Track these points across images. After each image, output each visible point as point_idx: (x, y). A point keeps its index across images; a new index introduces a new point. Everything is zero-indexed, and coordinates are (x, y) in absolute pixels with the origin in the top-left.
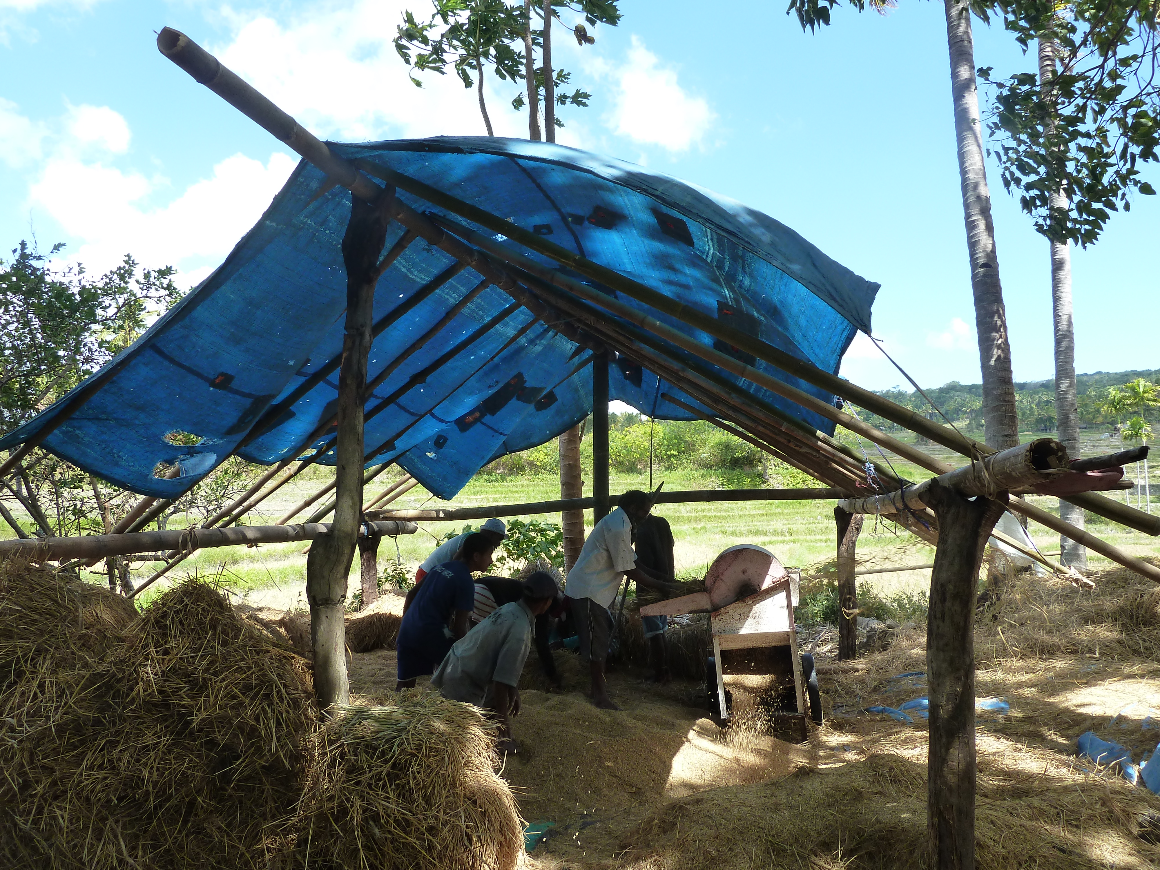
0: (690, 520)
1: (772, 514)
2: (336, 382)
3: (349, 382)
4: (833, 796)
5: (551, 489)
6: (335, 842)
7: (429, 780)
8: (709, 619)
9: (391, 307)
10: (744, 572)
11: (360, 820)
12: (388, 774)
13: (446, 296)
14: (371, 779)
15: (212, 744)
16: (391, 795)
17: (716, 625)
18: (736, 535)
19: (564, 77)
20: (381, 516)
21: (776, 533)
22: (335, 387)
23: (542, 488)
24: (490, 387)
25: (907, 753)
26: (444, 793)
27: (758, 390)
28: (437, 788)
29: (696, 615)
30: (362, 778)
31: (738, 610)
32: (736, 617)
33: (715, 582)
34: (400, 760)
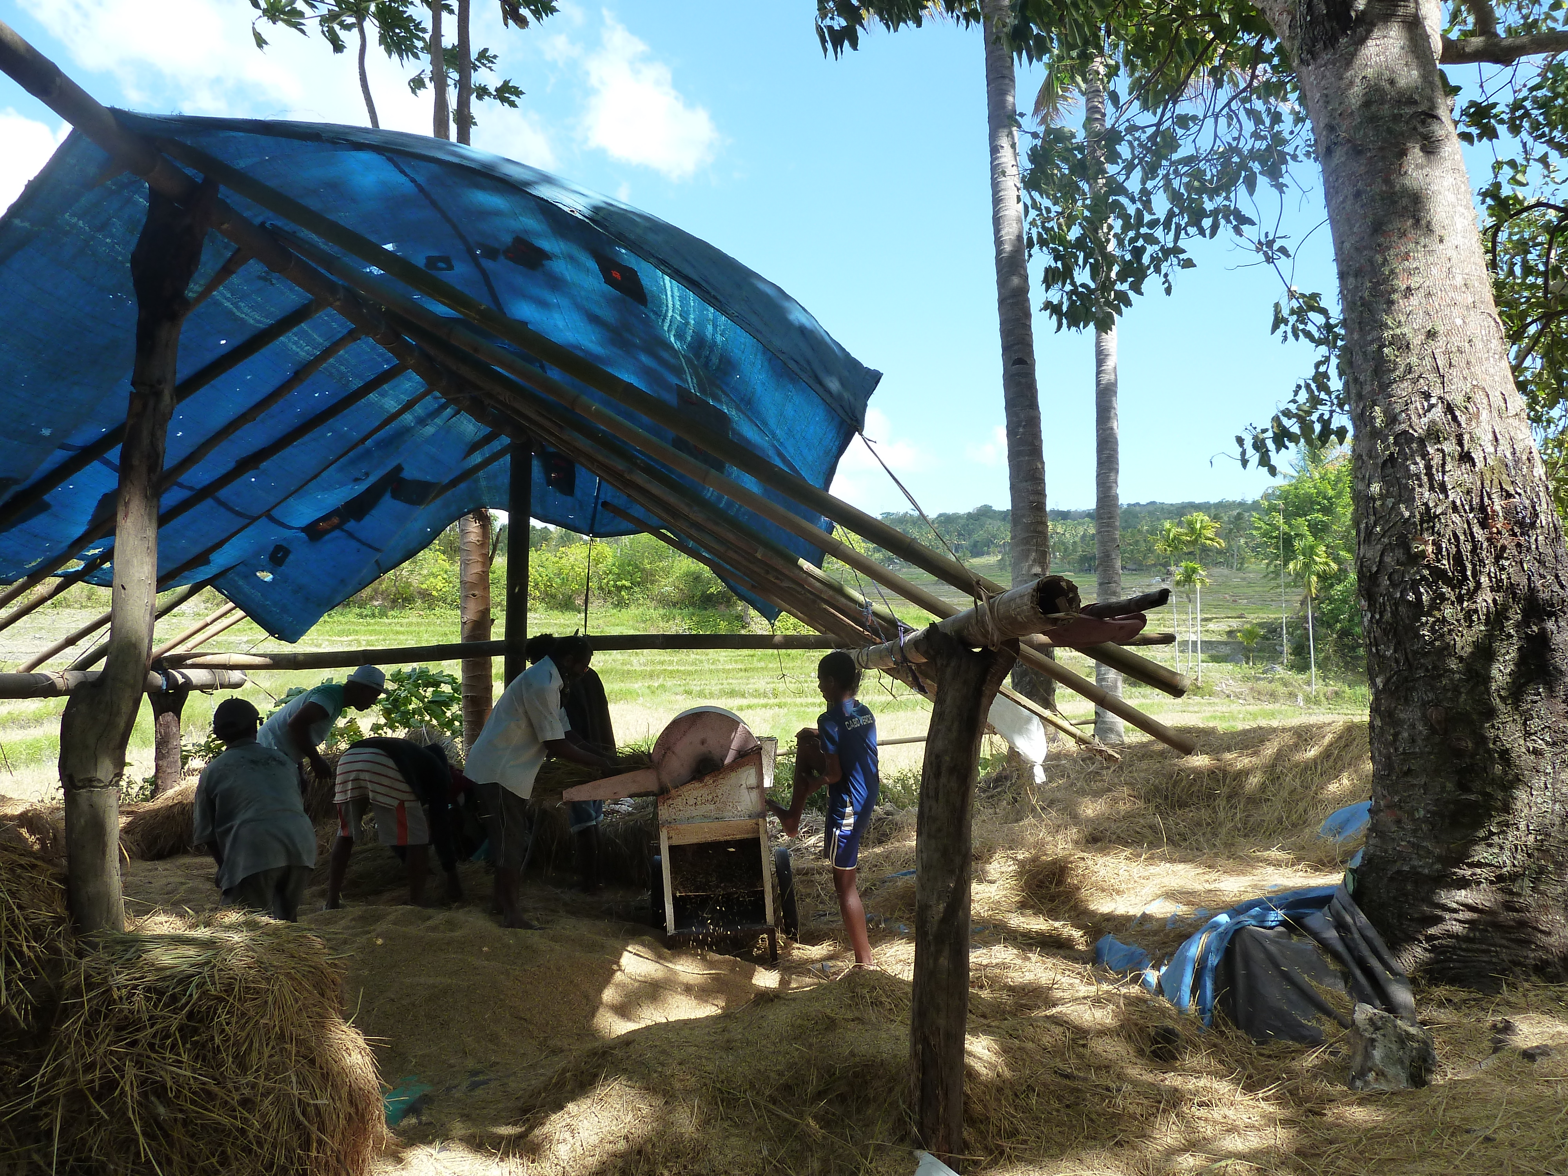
0: (643, 675)
1: (753, 670)
2: (117, 461)
3: (136, 462)
4: (800, 1026)
5: (452, 629)
6: (95, 1132)
7: (244, 1034)
8: (656, 807)
9: (209, 357)
10: (703, 742)
11: (135, 1095)
12: (181, 1029)
13: (294, 347)
14: (154, 1036)
16: (185, 1058)
17: (664, 813)
18: (705, 697)
19: (487, 59)
20: (189, 662)
21: (757, 694)
22: (115, 468)
23: (439, 628)
24: (357, 480)
25: (894, 969)
26: (267, 1052)
27: (730, 504)
28: (256, 1045)
29: (638, 800)
30: (140, 1036)
31: (695, 792)
32: (691, 801)
33: (664, 756)
34: (200, 1006)
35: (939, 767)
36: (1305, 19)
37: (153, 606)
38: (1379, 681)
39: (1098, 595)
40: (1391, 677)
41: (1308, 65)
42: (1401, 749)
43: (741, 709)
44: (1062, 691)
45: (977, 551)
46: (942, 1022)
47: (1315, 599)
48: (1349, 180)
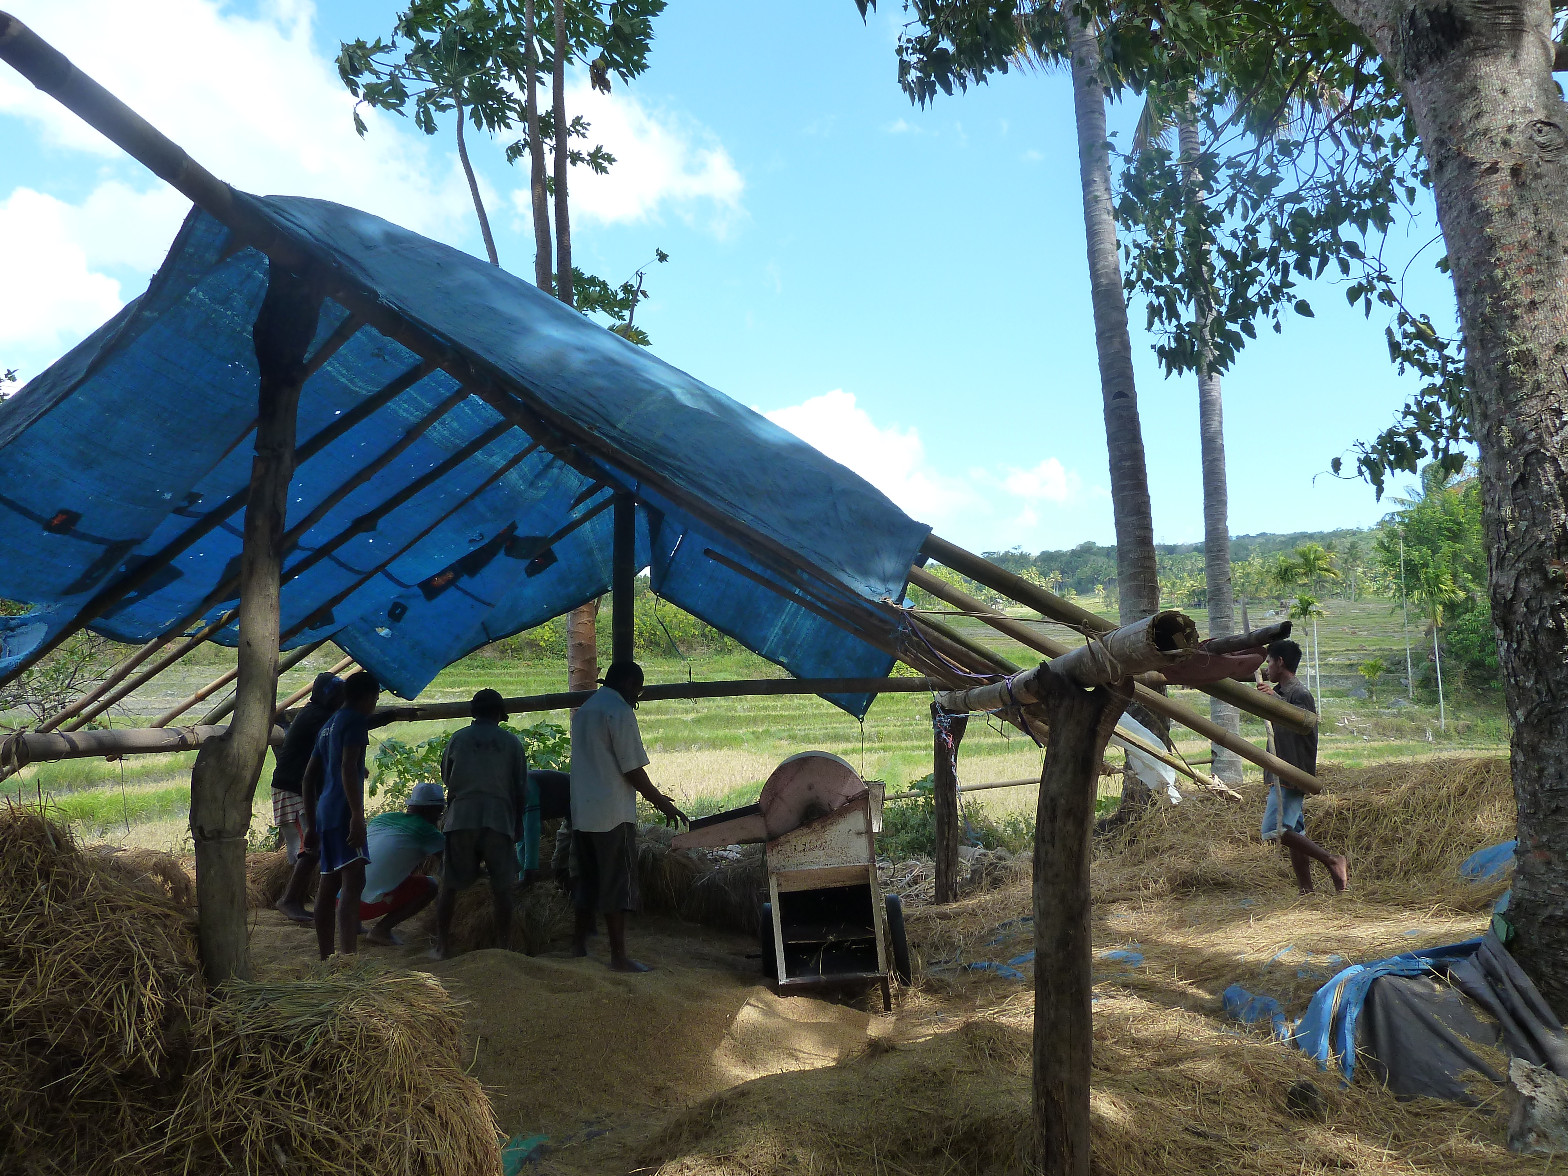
0: (748, 721)
2: (241, 527)
3: (259, 523)
5: (559, 678)
7: (366, 1082)
8: (764, 853)
10: (810, 788)
12: (305, 1077)
13: (401, 412)
14: (280, 1084)
15: (38, 1045)
16: (310, 1106)
17: (773, 860)
19: (581, 125)
22: (240, 535)
23: (546, 678)
24: (471, 541)
25: (1013, 1022)
26: (387, 1101)
28: (377, 1094)
29: (746, 847)
30: (267, 1083)
31: (802, 839)
32: (800, 848)
33: (772, 802)
34: (323, 1055)
35: (1054, 811)
36: (1408, 34)
37: (276, 661)
38: (1520, 714)
39: (1211, 631)
40: (1532, 710)
41: (1414, 80)
42: (1547, 786)
43: (845, 753)
44: (1176, 729)
45: (1083, 588)
46: (1065, 1075)
47: (1441, 629)
48: (1463, 194)
